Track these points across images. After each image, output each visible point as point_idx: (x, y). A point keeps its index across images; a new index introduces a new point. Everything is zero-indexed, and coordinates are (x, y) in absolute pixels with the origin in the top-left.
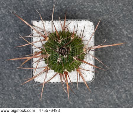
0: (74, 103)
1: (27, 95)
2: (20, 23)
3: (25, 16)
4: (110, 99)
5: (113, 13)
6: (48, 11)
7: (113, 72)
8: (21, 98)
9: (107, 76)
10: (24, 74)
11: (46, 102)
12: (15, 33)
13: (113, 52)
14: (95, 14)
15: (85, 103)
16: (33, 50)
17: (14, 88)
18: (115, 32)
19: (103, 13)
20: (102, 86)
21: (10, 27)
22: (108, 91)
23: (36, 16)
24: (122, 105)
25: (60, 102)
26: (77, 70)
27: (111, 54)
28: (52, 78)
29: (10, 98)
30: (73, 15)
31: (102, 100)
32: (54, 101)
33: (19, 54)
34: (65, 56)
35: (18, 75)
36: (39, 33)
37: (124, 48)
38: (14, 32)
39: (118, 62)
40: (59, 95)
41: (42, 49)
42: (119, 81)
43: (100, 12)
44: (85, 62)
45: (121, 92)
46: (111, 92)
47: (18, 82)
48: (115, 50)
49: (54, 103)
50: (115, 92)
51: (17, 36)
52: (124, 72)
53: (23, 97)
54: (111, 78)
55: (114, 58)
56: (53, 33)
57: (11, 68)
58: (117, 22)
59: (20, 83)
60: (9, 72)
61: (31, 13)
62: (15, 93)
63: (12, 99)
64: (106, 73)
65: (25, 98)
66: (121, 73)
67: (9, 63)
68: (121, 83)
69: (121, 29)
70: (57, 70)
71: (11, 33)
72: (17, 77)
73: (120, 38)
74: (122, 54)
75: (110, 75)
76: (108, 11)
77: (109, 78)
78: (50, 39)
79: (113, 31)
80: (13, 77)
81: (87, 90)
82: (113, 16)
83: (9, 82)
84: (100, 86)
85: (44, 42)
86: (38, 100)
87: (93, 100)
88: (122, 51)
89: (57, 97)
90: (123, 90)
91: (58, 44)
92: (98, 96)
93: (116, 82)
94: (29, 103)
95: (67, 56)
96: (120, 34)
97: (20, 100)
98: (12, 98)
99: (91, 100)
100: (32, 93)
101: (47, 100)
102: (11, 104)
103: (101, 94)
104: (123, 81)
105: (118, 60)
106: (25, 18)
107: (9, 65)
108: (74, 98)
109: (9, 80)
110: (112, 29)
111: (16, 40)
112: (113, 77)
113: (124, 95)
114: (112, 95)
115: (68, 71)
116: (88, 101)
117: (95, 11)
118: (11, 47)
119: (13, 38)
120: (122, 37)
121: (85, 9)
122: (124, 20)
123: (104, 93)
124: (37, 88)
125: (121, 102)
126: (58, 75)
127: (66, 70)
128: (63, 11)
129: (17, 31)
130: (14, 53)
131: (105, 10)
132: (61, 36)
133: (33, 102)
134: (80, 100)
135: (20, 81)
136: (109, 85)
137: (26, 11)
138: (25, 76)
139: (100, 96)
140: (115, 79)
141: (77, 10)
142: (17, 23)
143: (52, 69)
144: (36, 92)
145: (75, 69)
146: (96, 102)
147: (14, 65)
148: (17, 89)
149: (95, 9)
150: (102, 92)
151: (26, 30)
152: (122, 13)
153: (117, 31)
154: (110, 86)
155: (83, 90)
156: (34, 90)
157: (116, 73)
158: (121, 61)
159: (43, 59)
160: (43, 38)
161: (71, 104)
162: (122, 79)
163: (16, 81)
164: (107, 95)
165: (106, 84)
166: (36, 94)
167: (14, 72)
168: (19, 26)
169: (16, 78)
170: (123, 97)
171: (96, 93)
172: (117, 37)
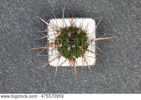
0: (73, 83)
1: (37, 75)
2: (35, 19)
3: (39, 14)
4: (101, 81)
5: (107, 15)
6: (57, 11)
7: (104, 60)
8: (32, 77)
9: (99, 63)
10: (36, 59)
11: (52, 81)
12: (31, 26)
13: (105, 45)
14: (93, 15)
15: (82, 83)
16: (48, 42)
17: (27, 69)
18: (107, 30)
19: (99, 15)
20: (95, 71)
21: (27, 22)
22: (99, 75)
23: (47, 14)
24: (110, 86)
25: (62, 82)
26: (82, 57)
27: (104, 47)
28: (63, 63)
29: (24, 76)
30: (76, 15)
31: (94, 82)
32: (58, 81)
33: (32, 43)
34: (73, 46)
35: (31, 58)
36: (53, 28)
37: (114, 42)
38: (29, 25)
39: (108, 53)
40: (61, 76)
41: (55, 41)
42: (109, 68)
43: (97, 14)
44: (88, 50)
45: (110, 76)
46: (102, 76)
47: (31, 65)
48: (106, 44)
49: (58, 82)
50: (105, 76)
51: (32, 29)
52: (113, 61)
53: (34, 76)
54: (102, 65)
55: (105, 50)
56: (64, 28)
57: (26, 53)
58: (109, 22)
59: (32, 65)
60: (24, 56)
61: (44, 11)
62: (28, 73)
63: (26, 78)
64: (99, 61)
65: (36, 77)
66: (110, 62)
67: (25, 49)
68: (110, 69)
69: (112, 28)
70: (67, 56)
71: (27, 26)
72: (31, 61)
73: (111, 34)
74: (112, 47)
75: (102, 62)
76: (102, 13)
77: (101, 65)
78: (61, 33)
79: (106, 29)
80: (27, 60)
81: (83, 73)
82: (106, 17)
83: (24, 64)
84: (94, 71)
85: (57, 35)
86: (46, 79)
87: (88, 81)
88: (112, 44)
89: (60, 77)
90: (111, 75)
91: (68, 37)
92: (92, 78)
93: (106, 68)
94: (38, 81)
95: (75, 46)
96: (111, 31)
97: (32, 78)
98: (26, 76)
99: (87, 81)
100: (41, 73)
101: (52, 79)
102: (24, 81)
103: (94, 77)
104: (111, 67)
105: (108, 52)
106: (39, 15)
107: (25, 51)
108: (73, 79)
109: (24, 63)
110: (105, 27)
111: (31, 32)
112: (104, 64)
113: (111, 79)
114: (103, 78)
115: (76, 57)
116: (84, 82)
117: (93, 13)
118: (27, 37)
119: (28, 30)
120: (112, 34)
121: (85, 11)
122: (115, 21)
123: (96, 76)
124: (45, 70)
125: (109, 84)
126: (68, 61)
127: (74, 57)
128: (69, 11)
129: (32, 25)
130: (29, 42)
131: (100, 12)
132: (70, 30)
133: (42, 81)
134: (78, 81)
135: (33, 64)
136: (100, 70)
137: (40, 10)
138: (36, 60)
139: (94, 78)
140: (105, 66)
141: (79, 11)
142: (32, 18)
143: (63, 56)
144: (44, 73)
145: (81, 56)
146: (90, 83)
147: (28, 51)
148: (30, 70)
149: (92, 11)
150: (95, 76)
151: (39, 24)
152: (114, 15)
153: (109, 29)
154: (102, 71)
155: (81, 73)
156: (43, 72)
157: (106, 61)
158: (111, 52)
159: (57, 49)
160: (56, 32)
161: (70, 84)
162: (111, 66)
163: (29, 64)
164: (98, 78)
165: (98, 70)
166: (44, 74)
167: (28, 57)
168: (34, 22)
169: (29, 61)
170: (111, 80)
171: (90, 76)
172: (109, 33)
